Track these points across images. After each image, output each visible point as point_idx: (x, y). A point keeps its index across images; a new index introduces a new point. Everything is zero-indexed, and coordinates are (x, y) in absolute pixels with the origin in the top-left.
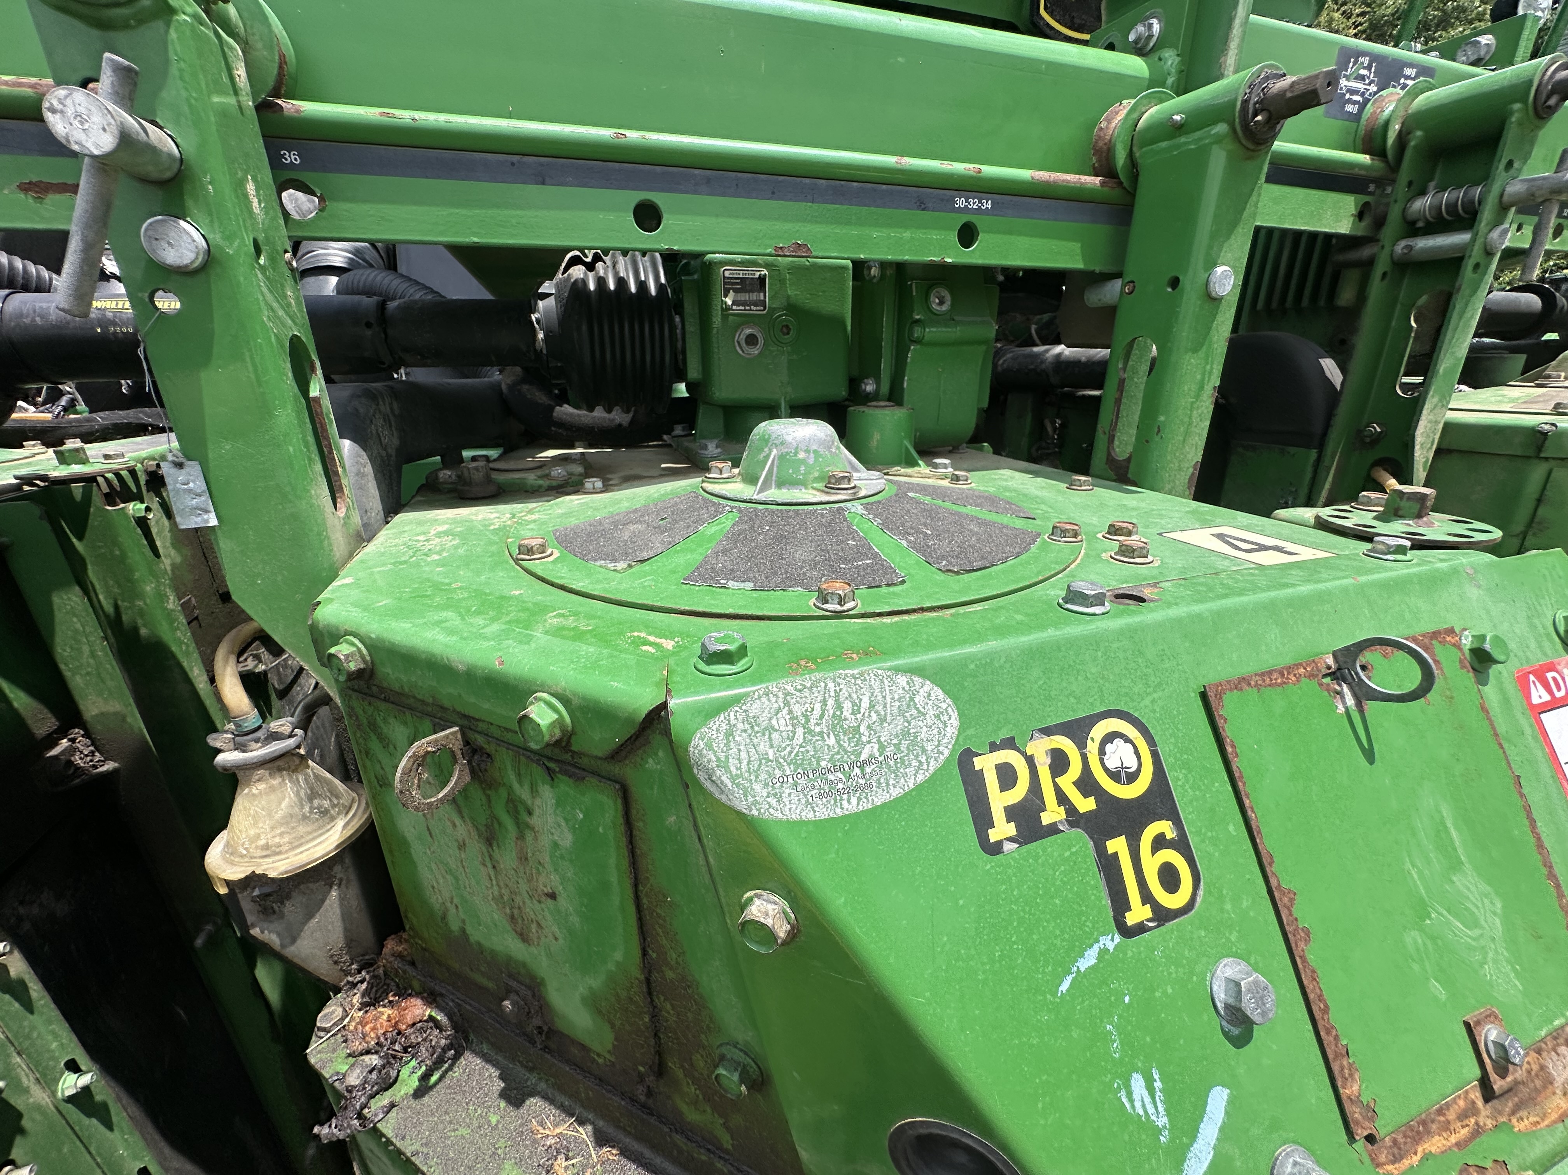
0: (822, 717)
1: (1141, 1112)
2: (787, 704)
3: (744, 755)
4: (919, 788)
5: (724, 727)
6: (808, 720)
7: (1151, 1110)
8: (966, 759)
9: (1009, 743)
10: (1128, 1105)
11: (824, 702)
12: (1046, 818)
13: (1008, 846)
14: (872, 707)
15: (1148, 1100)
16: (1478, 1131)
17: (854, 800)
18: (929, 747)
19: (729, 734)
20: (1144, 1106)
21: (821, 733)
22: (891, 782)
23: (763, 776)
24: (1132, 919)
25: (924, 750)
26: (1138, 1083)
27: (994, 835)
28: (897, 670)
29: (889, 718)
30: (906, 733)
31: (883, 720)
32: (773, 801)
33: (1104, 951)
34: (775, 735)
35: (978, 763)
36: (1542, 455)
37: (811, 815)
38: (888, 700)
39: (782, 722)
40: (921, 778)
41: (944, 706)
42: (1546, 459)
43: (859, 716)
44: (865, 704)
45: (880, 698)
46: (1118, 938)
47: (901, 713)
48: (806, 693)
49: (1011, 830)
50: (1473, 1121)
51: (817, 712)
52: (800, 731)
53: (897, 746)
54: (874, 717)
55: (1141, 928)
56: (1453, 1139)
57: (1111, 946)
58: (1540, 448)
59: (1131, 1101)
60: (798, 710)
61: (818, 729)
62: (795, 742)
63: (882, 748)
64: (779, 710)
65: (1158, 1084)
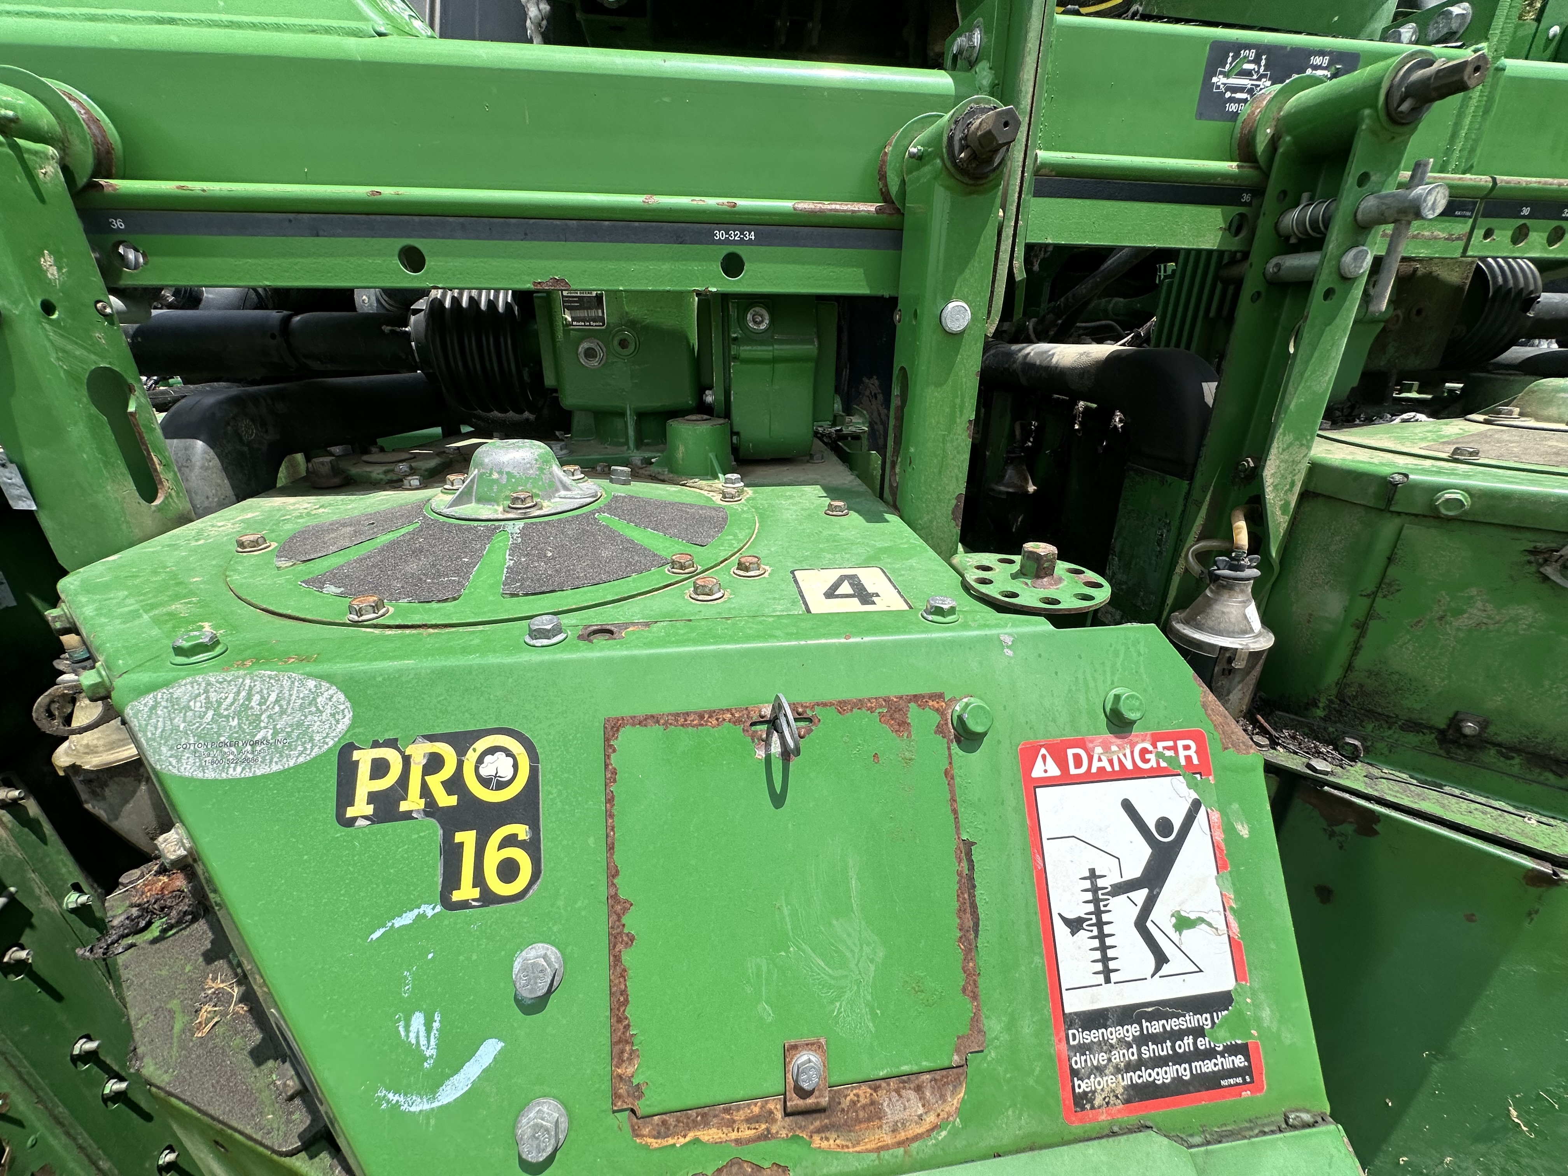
0: (232, 704)
1: (414, 1041)
2: (206, 691)
3: (160, 724)
4: (297, 768)
5: (151, 703)
6: (220, 704)
7: (423, 1041)
8: (346, 751)
9: (392, 743)
10: (403, 1033)
11: (238, 693)
12: (404, 806)
13: (361, 822)
14: (277, 701)
15: (422, 1033)
16: (766, 1136)
17: (239, 769)
18: (317, 737)
19: (154, 708)
20: (417, 1037)
21: (227, 717)
22: (275, 759)
23: (171, 742)
24: (457, 896)
25: (312, 740)
26: (418, 1021)
27: (350, 812)
28: (310, 675)
29: (289, 711)
30: (300, 724)
31: (283, 712)
32: (174, 762)
33: (422, 917)
34: (190, 714)
35: (356, 755)
36: (1392, 509)
37: (200, 775)
38: (294, 697)
39: (197, 706)
40: (301, 759)
41: (342, 707)
42: (1399, 514)
43: (264, 707)
44: (273, 697)
45: (287, 695)
46: (439, 908)
47: (302, 707)
48: (225, 685)
49: (369, 810)
50: (764, 1126)
51: (229, 700)
52: (210, 713)
53: (289, 735)
54: (277, 708)
55: (464, 905)
56: (734, 1135)
57: (430, 913)
58: (1390, 501)
59: (407, 1031)
60: (213, 696)
61: (226, 713)
62: (205, 720)
63: (276, 733)
64: (199, 695)
65: (436, 1025)
